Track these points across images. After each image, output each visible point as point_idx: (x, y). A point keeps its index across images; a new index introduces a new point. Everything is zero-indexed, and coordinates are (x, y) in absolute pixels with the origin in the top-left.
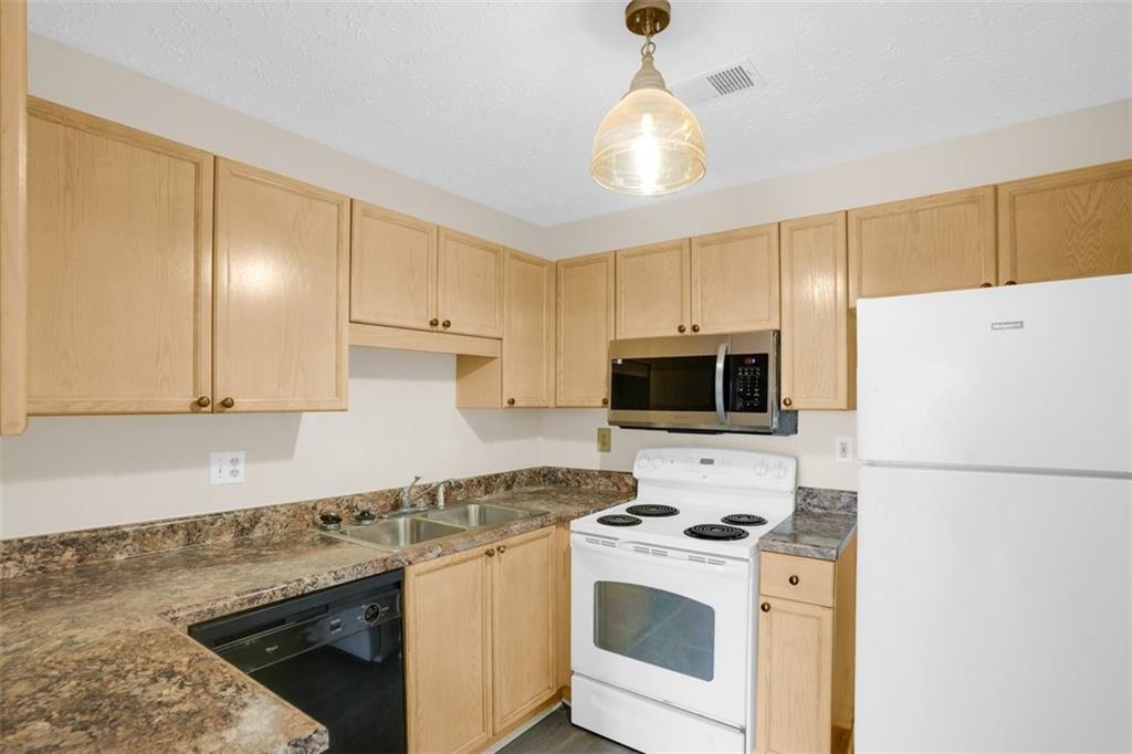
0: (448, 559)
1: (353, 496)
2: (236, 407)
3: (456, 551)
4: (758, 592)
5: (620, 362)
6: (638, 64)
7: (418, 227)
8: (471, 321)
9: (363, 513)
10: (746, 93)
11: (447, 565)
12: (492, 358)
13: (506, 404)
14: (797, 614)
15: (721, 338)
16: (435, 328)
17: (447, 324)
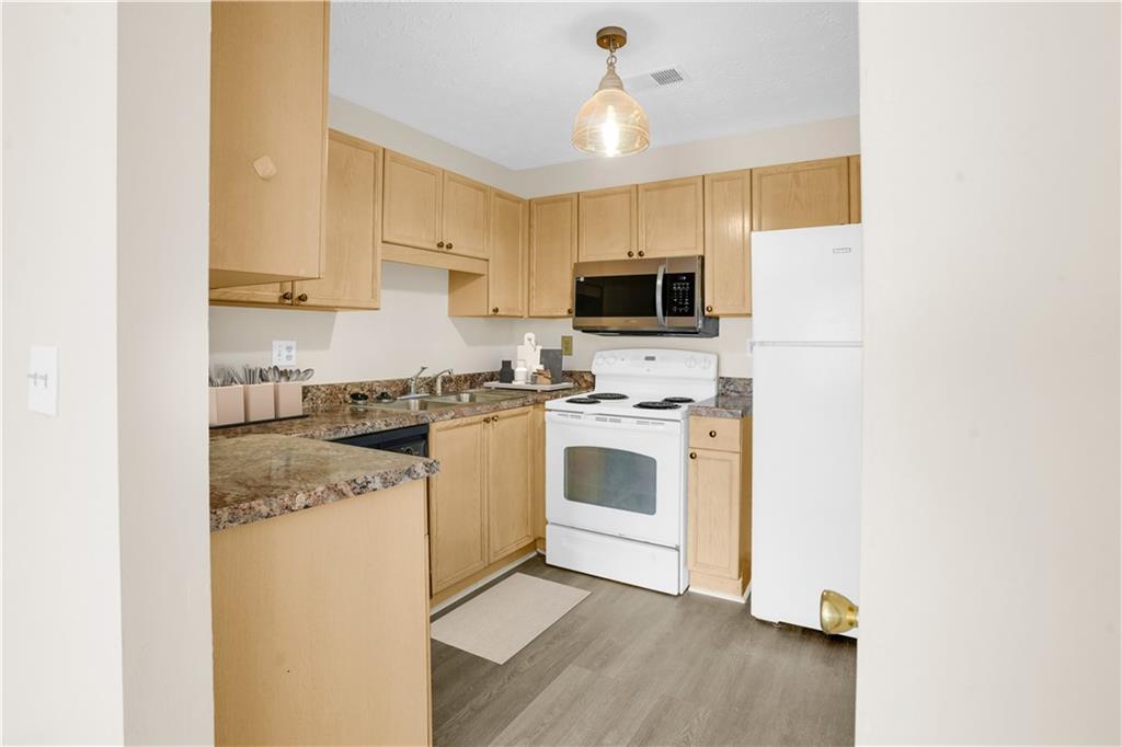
0: (458, 421)
1: (373, 382)
2: (310, 301)
3: (464, 416)
4: (688, 446)
5: (582, 279)
6: (604, 70)
7: (428, 170)
8: (469, 246)
9: (383, 394)
10: (677, 85)
11: (458, 426)
12: (481, 275)
13: (491, 312)
14: (716, 460)
15: (661, 261)
16: (441, 249)
17: (450, 246)
